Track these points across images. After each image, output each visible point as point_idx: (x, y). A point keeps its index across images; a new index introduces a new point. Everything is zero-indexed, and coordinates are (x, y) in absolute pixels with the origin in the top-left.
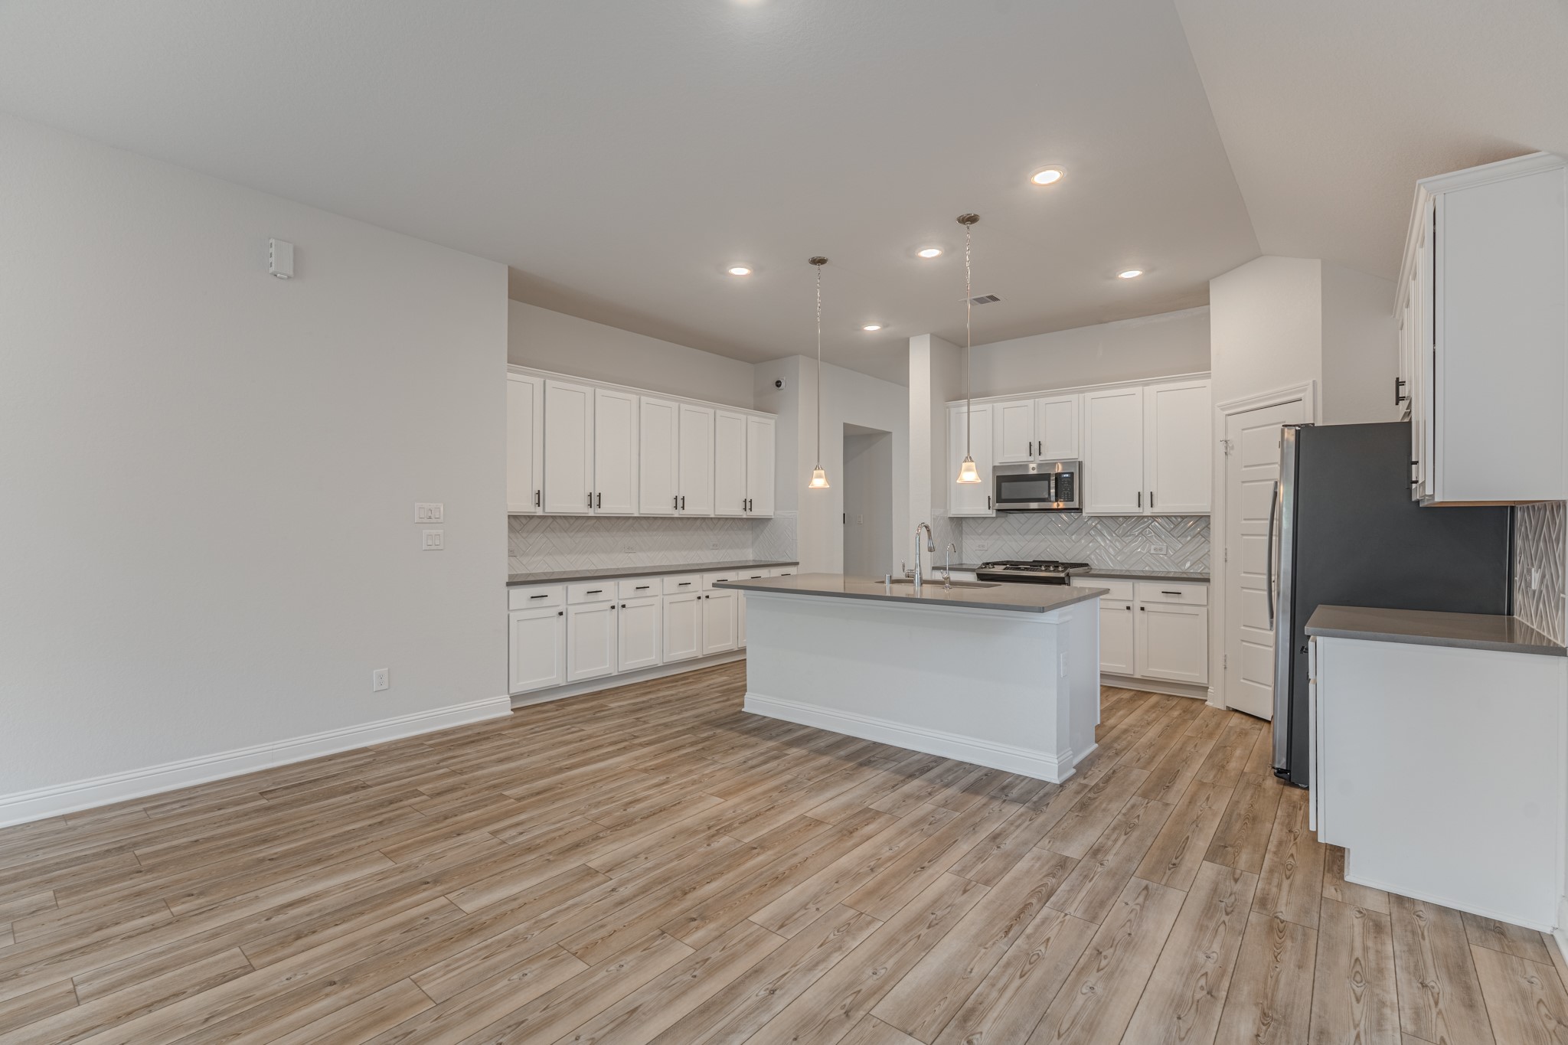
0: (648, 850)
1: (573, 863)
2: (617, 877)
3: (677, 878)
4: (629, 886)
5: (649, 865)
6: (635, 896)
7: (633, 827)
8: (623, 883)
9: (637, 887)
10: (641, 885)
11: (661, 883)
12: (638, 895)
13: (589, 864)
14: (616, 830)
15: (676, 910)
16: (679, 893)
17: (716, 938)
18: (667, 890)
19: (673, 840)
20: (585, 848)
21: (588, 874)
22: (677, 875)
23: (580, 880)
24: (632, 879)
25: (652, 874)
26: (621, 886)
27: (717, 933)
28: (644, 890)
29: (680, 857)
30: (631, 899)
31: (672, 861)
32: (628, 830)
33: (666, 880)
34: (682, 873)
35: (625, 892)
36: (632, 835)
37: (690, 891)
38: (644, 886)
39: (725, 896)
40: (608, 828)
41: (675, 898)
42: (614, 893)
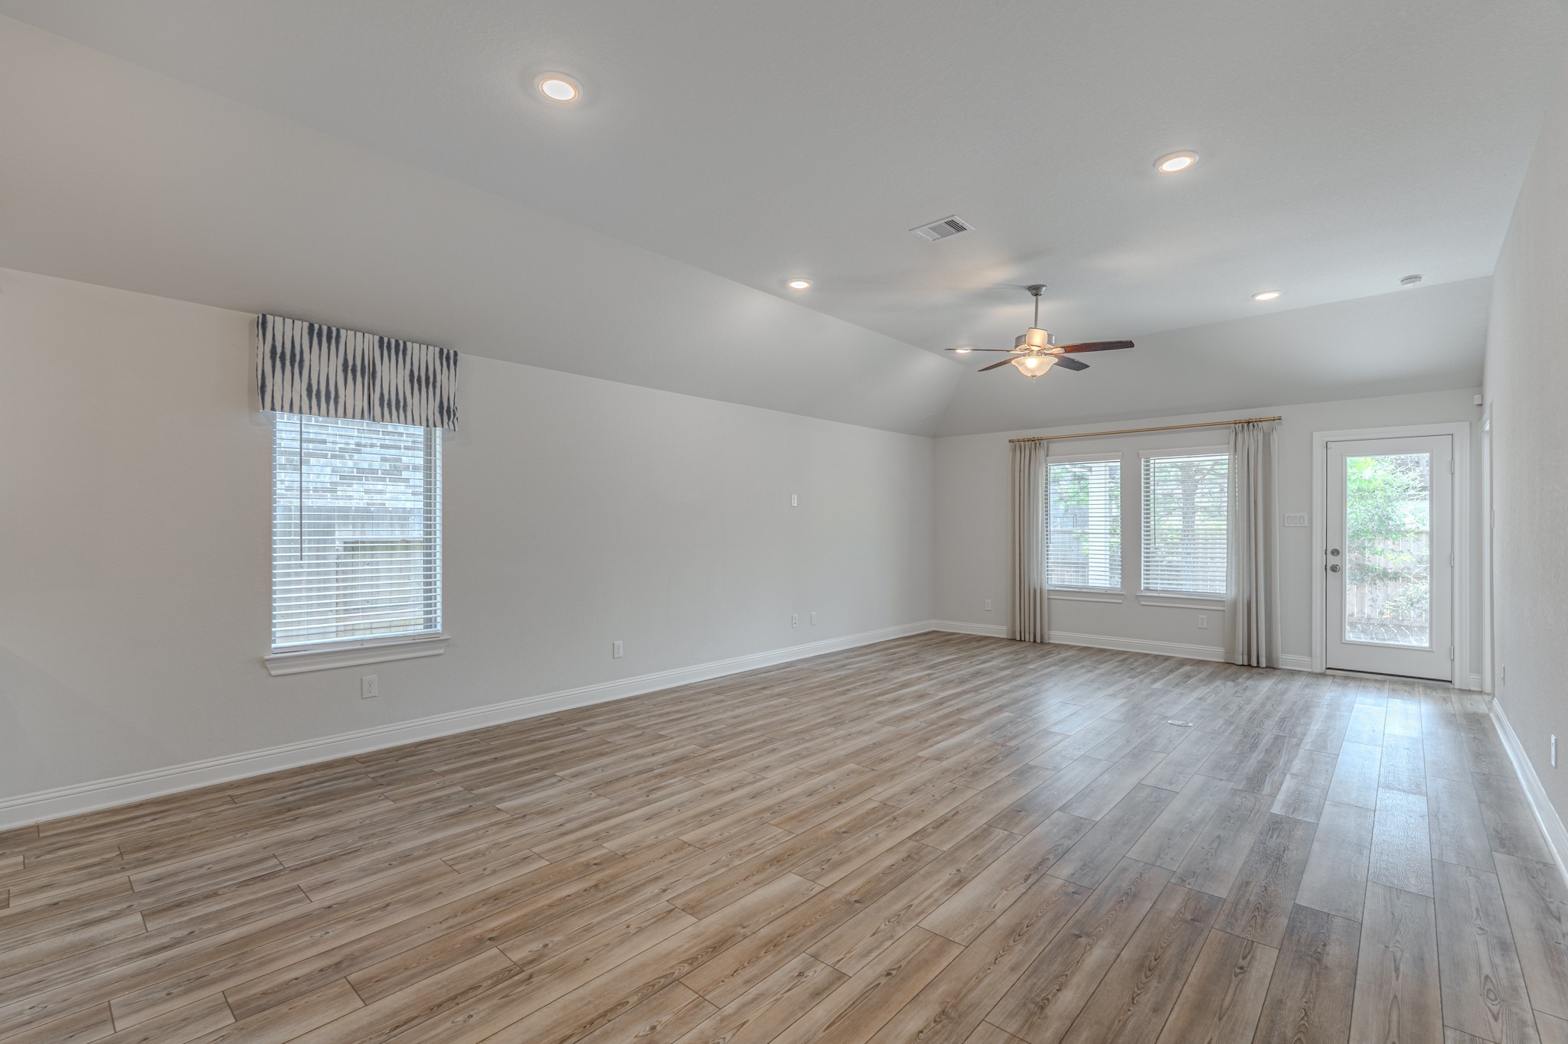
0: (624, 939)
1: (714, 922)
2: (662, 904)
3: (599, 901)
4: (649, 894)
5: (626, 917)
6: (644, 884)
7: (641, 983)
8: (656, 897)
9: (641, 893)
10: (637, 895)
11: (617, 896)
12: (641, 885)
13: (693, 919)
14: (665, 976)
15: (608, 872)
16: (602, 886)
17: (583, 852)
18: (613, 890)
19: (589, 955)
20: (704, 945)
21: (693, 908)
22: (598, 904)
23: (700, 901)
24: (647, 901)
25: (625, 906)
26: (658, 894)
27: (581, 855)
28: (635, 889)
29: (588, 929)
30: (648, 882)
31: (599, 923)
32: (649, 976)
33: (612, 899)
34: (592, 907)
35: (653, 889)
36: (644, 966)
37: (591, 888)
38: (635, 894)
39: (560, 882)
40: (678, 981)
41: (607, 882)
42: (663, 888)
